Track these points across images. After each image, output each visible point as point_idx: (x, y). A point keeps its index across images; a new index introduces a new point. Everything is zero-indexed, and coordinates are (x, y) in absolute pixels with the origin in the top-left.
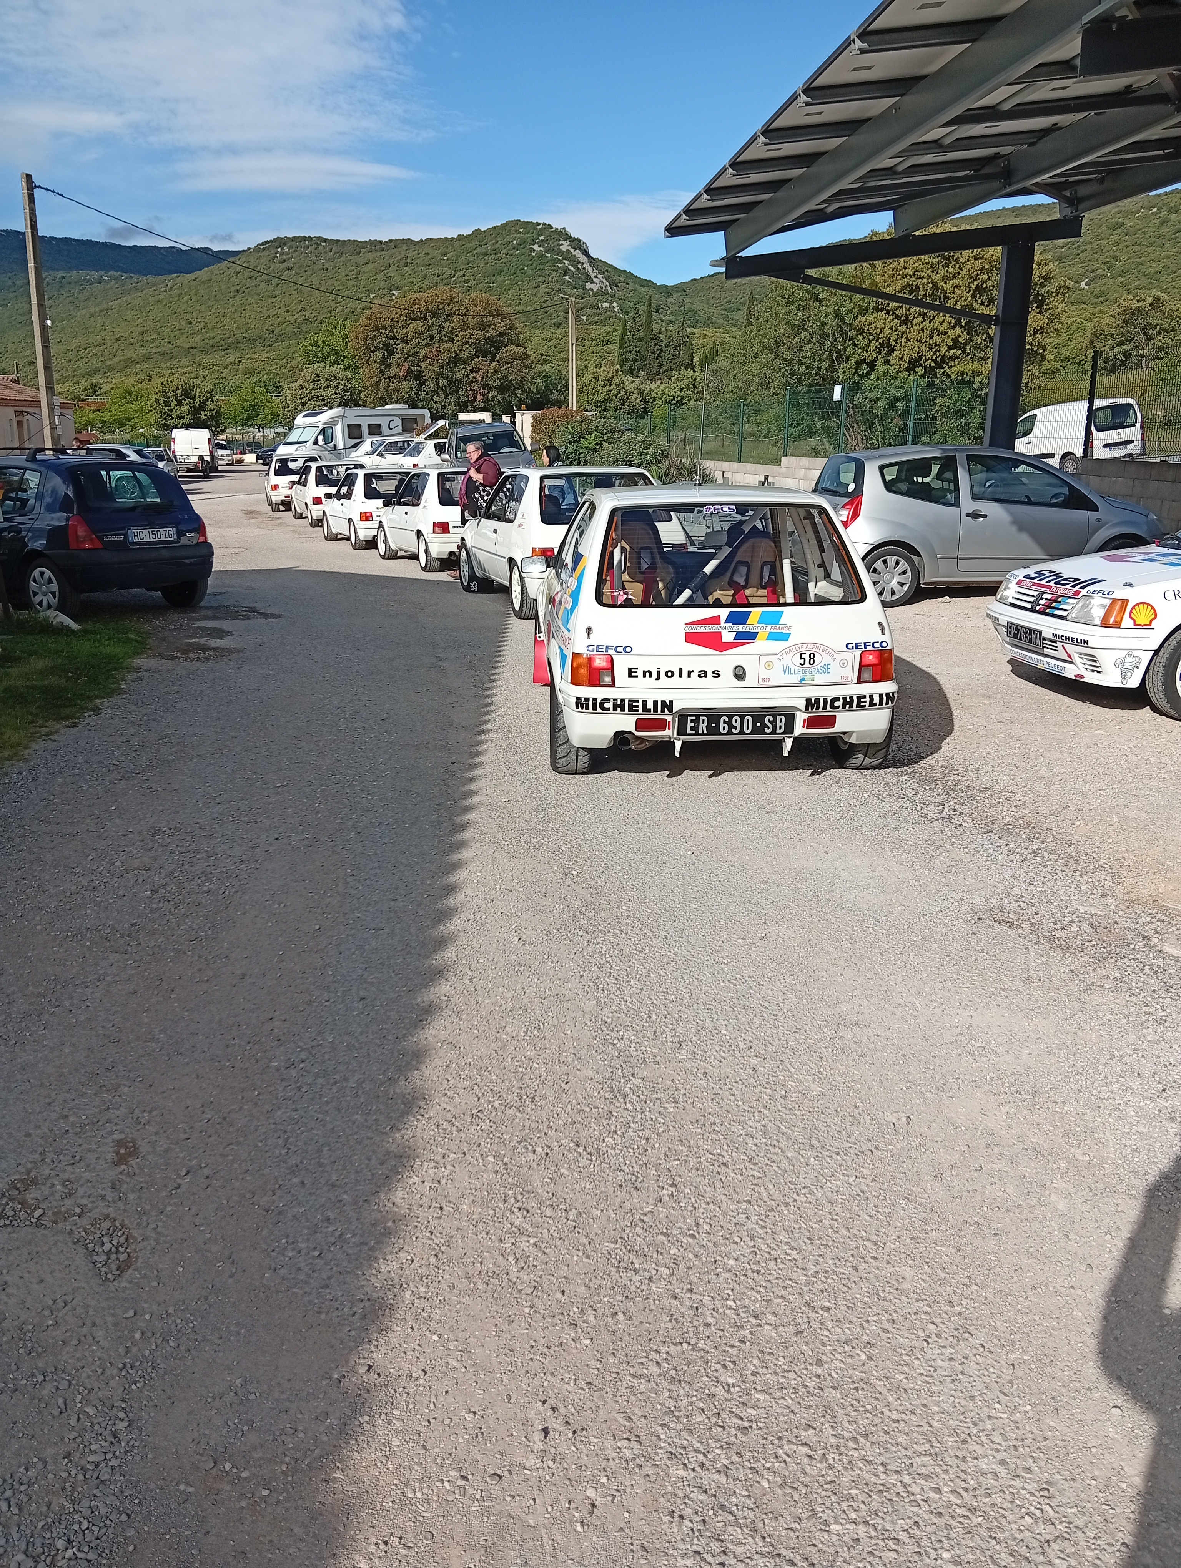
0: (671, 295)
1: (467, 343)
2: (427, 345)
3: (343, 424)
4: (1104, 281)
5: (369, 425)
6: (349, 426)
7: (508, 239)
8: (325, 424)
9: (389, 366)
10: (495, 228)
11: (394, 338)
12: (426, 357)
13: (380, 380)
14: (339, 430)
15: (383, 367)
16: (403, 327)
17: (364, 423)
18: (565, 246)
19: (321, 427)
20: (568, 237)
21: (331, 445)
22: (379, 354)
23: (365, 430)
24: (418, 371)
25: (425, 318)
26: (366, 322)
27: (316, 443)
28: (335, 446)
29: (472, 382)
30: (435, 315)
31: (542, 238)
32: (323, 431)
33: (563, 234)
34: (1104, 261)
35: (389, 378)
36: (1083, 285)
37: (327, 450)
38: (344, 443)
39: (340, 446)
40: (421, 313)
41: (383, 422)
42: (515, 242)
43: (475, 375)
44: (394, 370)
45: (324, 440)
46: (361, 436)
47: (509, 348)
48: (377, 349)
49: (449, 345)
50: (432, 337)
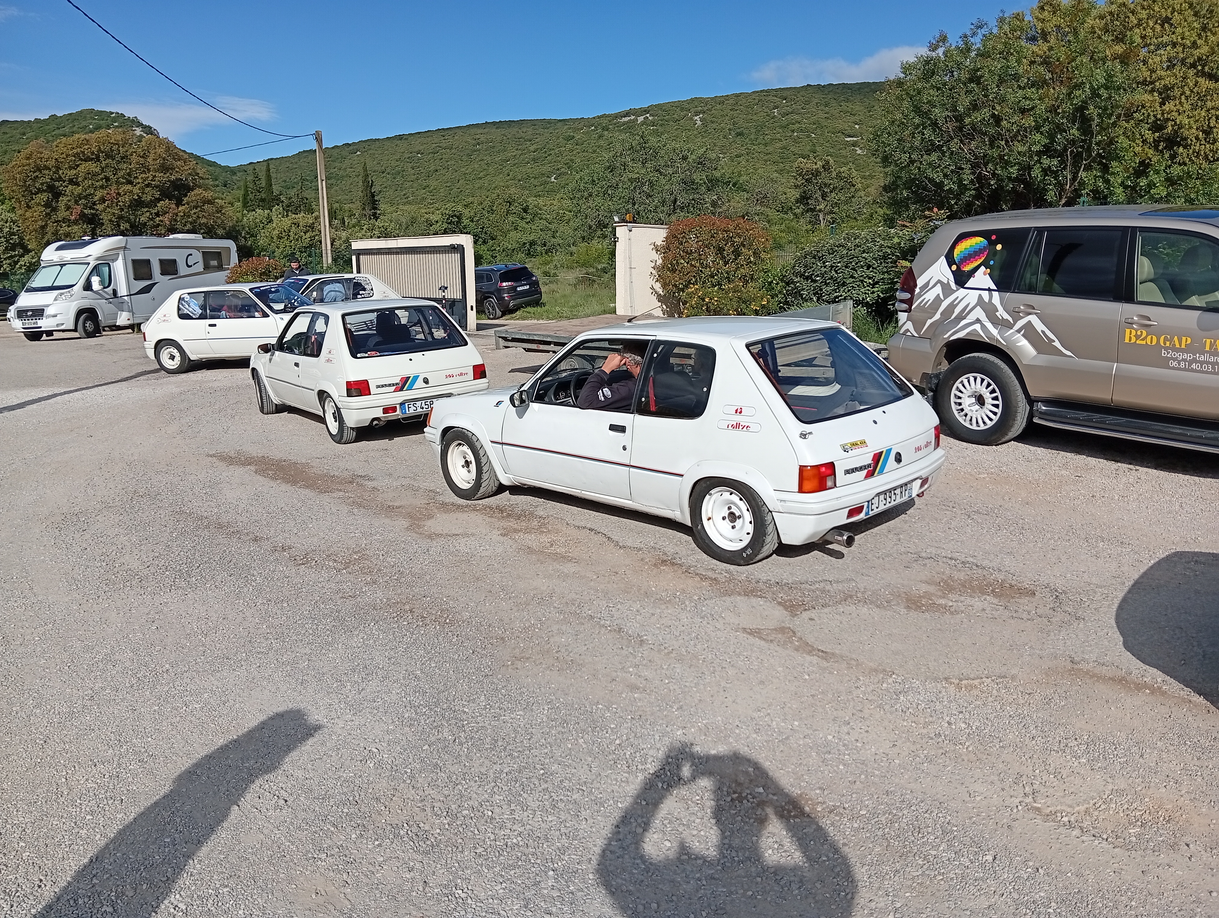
0: (235, 173)
1: (148, 186)
2: (102, 187)
3: (125, 259)
4: (567, 177)
5: (161, 261)
6: (134, 262)
7: (84, 123)
8: (98, 259)
9: (55, 210)
10: (70, 114)
11: (60, 179)
12: (103, 200)
13: (46, 225)
14: (119, 268)
15: (48, 210)
16: (71, 168)
17: (155, 258)
18: (138, 132)
19: (93, 264)
20: (140, 125)
21: (110, 290)
22: (44, 197)
23: (156, 268)
24: (92, 214)
25: (98, 159)
26: (25, 162)
27: (88, 286)
28: (115, 292)
29: (158, 225)
30: (108, 156)
31: (116, 124)
32: (96, 270)
33: (136, 122)
34: (565, 162)
35: (56, 222)
36: (553, 179)
37: (103, 298)
38: (129, 287)
39: (123, 291)
40: (93, 153)
41: (179, 256)
42: (91, 127)
43: (161, 218)
44: (62, 214)
45: (102, 282)
46: (150, 277)
47: (197, 191)
48: (39, 191)
49: (129, 187)
50: (107, 179)
